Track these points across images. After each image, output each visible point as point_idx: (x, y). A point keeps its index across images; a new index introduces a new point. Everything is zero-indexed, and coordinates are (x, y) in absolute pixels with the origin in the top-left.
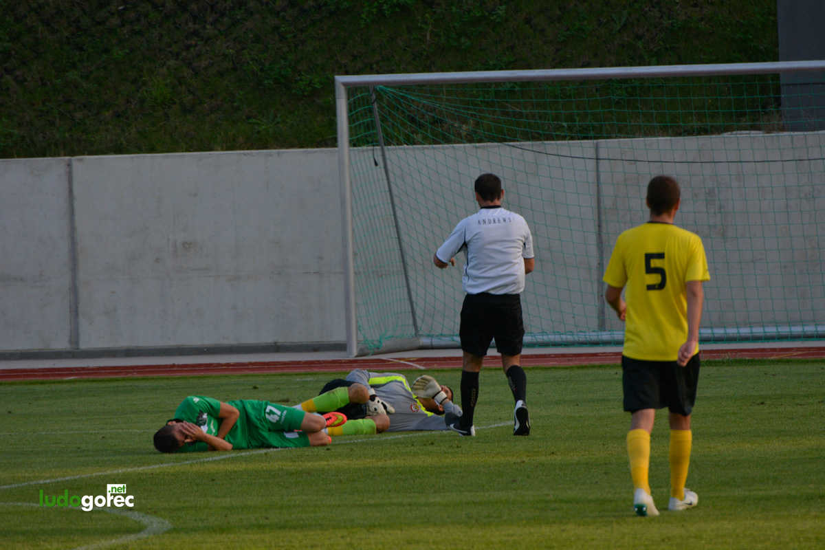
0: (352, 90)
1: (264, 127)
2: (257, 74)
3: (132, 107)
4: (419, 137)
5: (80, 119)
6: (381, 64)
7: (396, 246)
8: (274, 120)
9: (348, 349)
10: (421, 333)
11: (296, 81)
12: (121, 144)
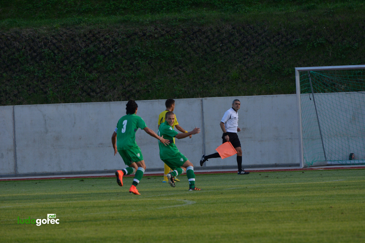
0: (301, 73)
1: (271, 87)
2: (269, 68)
3: (225, 80)
4: (326, 90)
5: (206, 85)
6: (313, 64)
7: (318, 129)
8: (275, 84)
9: (300, 165)
10: (327, 160)
11: (283, 71)
12: (221, 93)
